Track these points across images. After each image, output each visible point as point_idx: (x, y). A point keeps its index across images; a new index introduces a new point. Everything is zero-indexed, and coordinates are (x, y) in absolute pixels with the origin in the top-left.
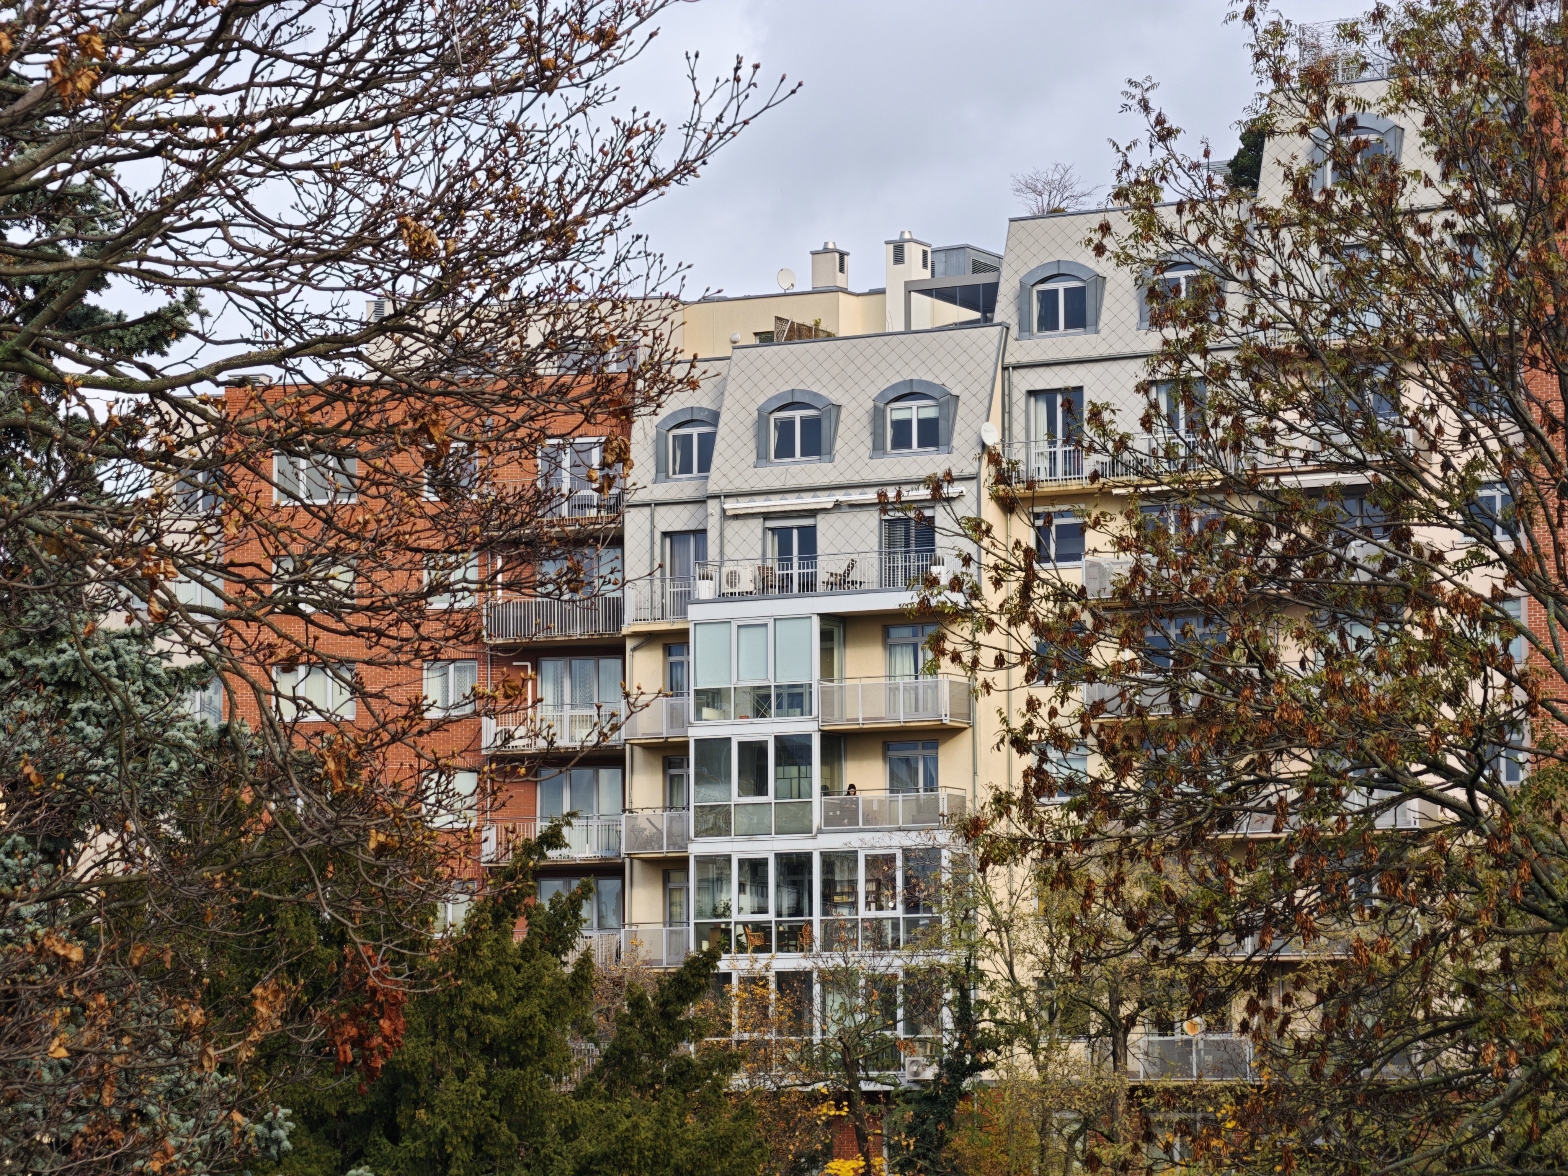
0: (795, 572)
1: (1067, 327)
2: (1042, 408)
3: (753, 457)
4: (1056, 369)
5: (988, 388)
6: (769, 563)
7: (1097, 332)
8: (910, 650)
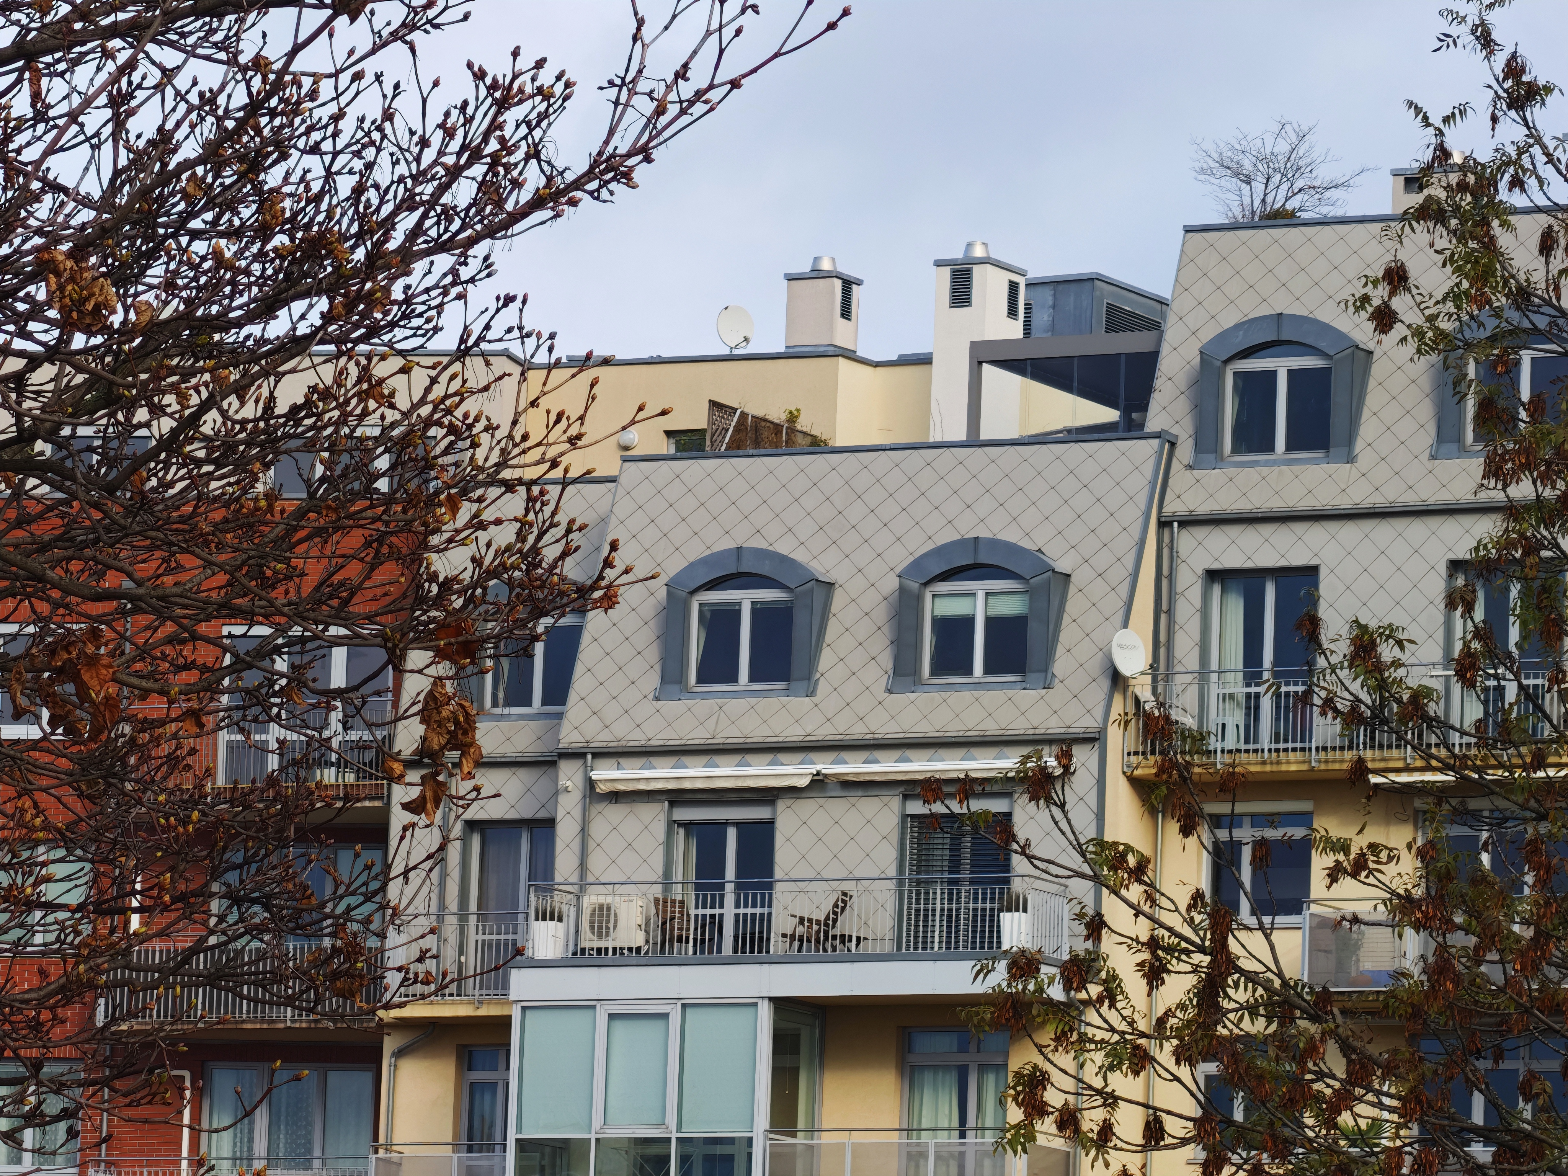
0: (729, 911)
1: (1291, 446)
2: (1236, 608)
3: (653, 680)
4: (1267, 530)
5: (1129, 561)
6: (677, 892)
7: (1351, 459)
8: (951, 1081)
